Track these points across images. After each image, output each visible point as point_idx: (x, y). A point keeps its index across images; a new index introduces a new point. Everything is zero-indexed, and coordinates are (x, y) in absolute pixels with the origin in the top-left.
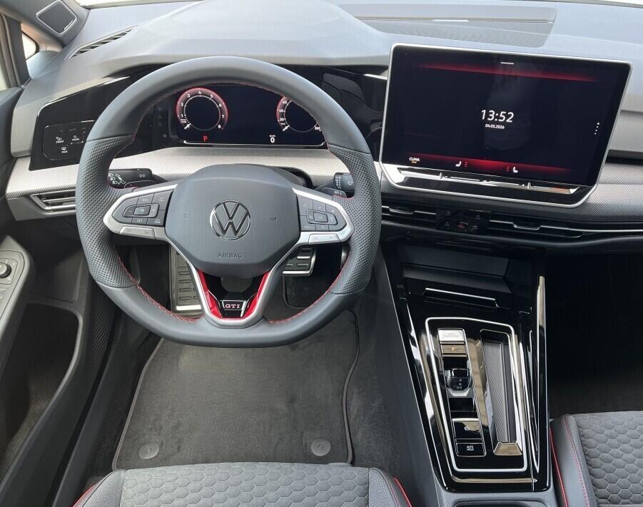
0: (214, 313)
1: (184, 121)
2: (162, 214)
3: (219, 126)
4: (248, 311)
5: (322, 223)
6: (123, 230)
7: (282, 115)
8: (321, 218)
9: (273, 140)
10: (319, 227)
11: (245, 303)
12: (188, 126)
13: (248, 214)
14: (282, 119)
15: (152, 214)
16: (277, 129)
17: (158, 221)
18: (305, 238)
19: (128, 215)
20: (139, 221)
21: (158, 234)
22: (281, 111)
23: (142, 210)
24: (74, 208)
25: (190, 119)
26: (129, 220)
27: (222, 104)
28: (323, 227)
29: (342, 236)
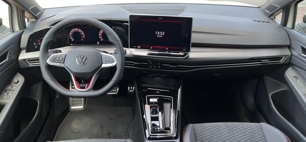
0: (77, 87)
1: (72, 38)
2: (63, 60)
3: (82, 40)
4: (87, 87)
5: (108, 61)
6: (52, 64)
7: (101, 36)
8: (108, 59)
9: (98, 43)
10: (107, 62)
11: (87, 85)
12: (73, 40)
13: (87, 58)
14: (101, 37)
15: (61, 59)
16: (99, 40)
17: (62, 62)
18: (104, 66)
19: (54, 60)
20: (57, 61)
21: (62, 65)
22: (100, 35)
23: (58, 59)
24: (39, 64)
25: (74, 38)
26: (54, 61)
27: (83, 33)
28: (108, 62)
29: (114, 64)
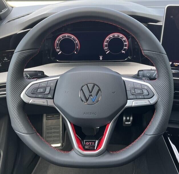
1: (58, 50)
2: (52, 92)
3: (75, 52)
5: (140, 94)
6: (31, 101)
7: (106, 46)
9: (101, 58)
10: (138, 97)
11: (97, 142)
12: (60, 53)
14: (106, 48)
15: (47, 92)
16: (103, 53)
17: (50, 96)
19: (34, 93)
20: (40, 96)
21: (50, 103)
22: (106, 44)
23: (42, 90)
25: (61, 49)
26: (34, 95)
27: (77, 41)
29: (152, 101)
